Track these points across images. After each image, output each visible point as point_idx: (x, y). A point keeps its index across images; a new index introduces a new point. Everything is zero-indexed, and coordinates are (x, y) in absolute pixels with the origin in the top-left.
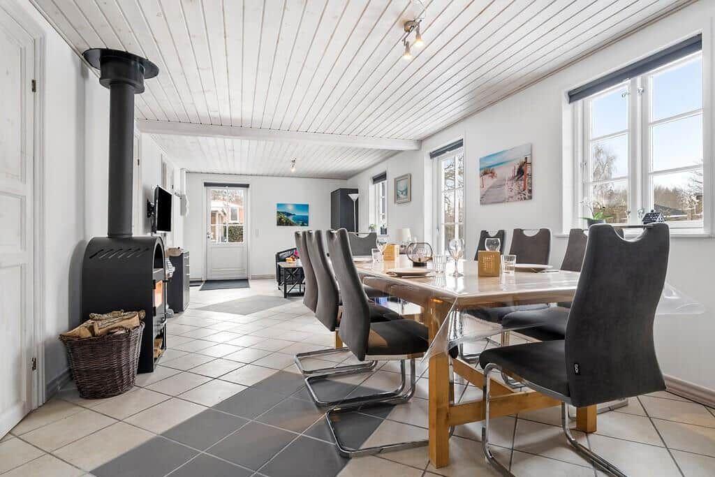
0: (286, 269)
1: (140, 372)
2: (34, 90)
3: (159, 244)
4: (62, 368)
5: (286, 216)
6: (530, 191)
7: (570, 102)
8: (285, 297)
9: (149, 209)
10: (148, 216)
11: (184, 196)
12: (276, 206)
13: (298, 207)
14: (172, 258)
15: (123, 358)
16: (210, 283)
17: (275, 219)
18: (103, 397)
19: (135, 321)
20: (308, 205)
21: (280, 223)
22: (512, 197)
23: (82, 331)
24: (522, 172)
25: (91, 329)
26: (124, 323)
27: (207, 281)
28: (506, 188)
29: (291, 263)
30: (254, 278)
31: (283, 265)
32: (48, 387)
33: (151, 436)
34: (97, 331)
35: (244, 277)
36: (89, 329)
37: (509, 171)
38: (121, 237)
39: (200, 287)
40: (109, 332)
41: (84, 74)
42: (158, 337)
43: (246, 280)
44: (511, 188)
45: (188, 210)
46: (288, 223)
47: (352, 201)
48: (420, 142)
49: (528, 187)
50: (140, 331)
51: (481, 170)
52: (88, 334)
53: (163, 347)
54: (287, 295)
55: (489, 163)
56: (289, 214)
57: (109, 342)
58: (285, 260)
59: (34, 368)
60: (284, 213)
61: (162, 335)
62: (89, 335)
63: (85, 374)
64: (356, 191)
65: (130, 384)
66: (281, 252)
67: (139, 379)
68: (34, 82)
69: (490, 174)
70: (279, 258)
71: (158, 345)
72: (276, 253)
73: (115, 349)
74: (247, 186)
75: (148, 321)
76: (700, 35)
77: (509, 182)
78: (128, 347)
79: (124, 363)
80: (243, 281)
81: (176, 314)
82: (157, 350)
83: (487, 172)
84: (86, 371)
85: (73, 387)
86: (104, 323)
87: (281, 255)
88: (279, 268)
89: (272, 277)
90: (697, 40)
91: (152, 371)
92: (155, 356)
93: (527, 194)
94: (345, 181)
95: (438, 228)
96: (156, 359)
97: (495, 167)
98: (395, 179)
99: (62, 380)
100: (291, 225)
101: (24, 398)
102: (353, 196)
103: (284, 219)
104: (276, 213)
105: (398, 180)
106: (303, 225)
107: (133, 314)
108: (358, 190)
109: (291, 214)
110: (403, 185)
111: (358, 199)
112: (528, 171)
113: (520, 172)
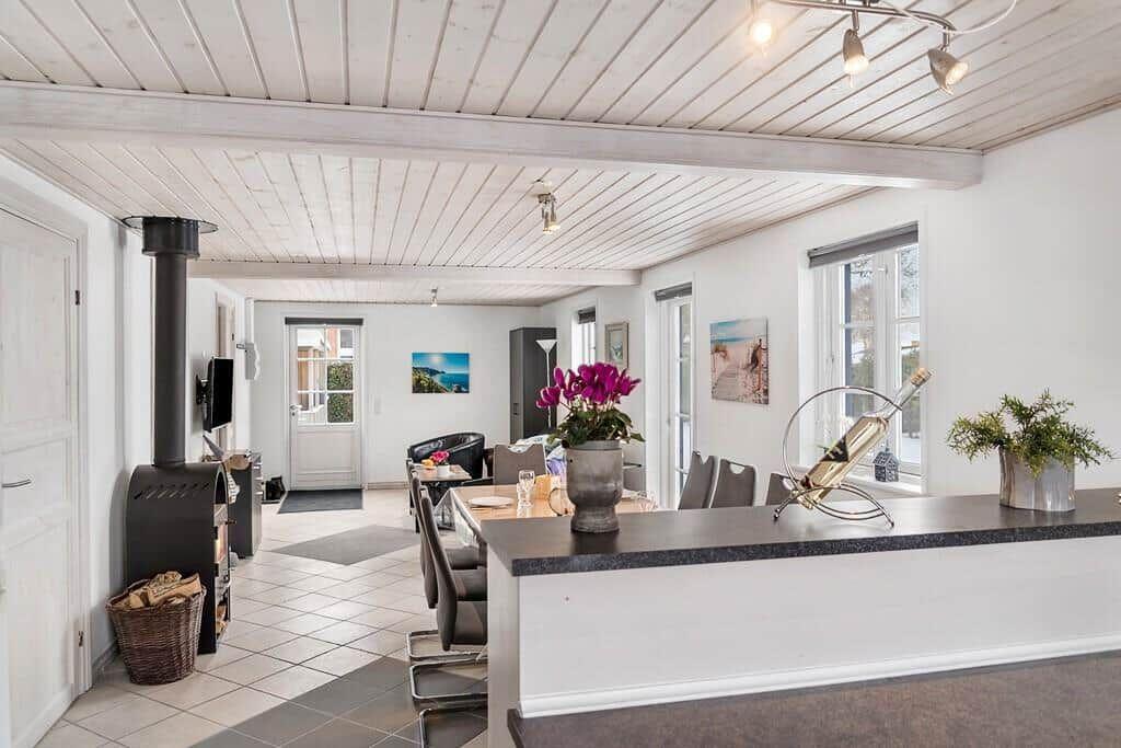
1: (200, 652)
2: (78, 303)
3: (221, 474)
4: (105, 643)
5: (428, 376)
6: (766, 392)
7: (810, 266)
9: (200, 390)
10: (198, 403)
11: (252, 345)
12: (411, 357)
13: (450, 358)
14: (235, 473)
15: (182, 633)
16: (296, 496)
17: (408, 380)
18: (159, 683)
19: (196, 586)
20: (467, 355)
21: (418, 388)
22: (746, 396)
23: (132, 599)
24: (756, 361)
25: (144, 597)
26: (182, 589)
27: (291, 492)
28: (740, 379)
30: (371, 489)
32: (94, 666)
33: (218, 729)
34: (153, 600)
35: (355, 485)
36: (140, 596)
37: (741, 354)
38: (173, 465)
39: (279, 504)
40: (166, 601)
41: (121, 241)
42: (221, 604)
43: (358, 492)
44: (744, 381)
45: (258, 368)
46: (432, 389)
47: (544, 352)
48: (639, 273)
49: (763, 387)
50: (201, 600)
51: (712, 342)
53: (226, 618)
55: (722, 335)
56: (433, 372)
57: (167, 614)
59: (80, 644)
60: (426, 370)
61: (225, 602)
62: (141, 605)
63: (137, 653)
64: (551, 333)
65: (189, 668)
66: (416, 446)
67: (200, 660)
68: (77, 292)
69: (723, 354)
70: (415, 456)
71: (219, 616)
72: (409, 445)
73: (173, 622)
74: (360, 322)
75: (208, 583)
76: (916, 224)
77: (743, 372)
78: (188, 620)
79: (182, 640)
80: (353, 495)
81: (242, 561)
82: (220, 620)
83: (719, 348)
84: (139, 650)
85: (120, 669)
86: (157, 591)
87: (416, 450)
89: (403, 490)
90: (914, 229)
91: (215, 652)
92: (218, 630)
93: (763, 397)
95: (669, 421)
96: (218, 634)
97: (728, 344)
98: (607, 326)
99: (105, 659)
100: (438, 391)
101: (72, 681)
102: (546, 345)
103: (425, 382)
104: (411, 370)
105: (610, 329)
106: (459, 391)
107: (192, 578)
108: (554, 330)
109: (438, 372)
110: (617, 338)
111: (554, 350)
112: (763, 361)
113: (755, 360)
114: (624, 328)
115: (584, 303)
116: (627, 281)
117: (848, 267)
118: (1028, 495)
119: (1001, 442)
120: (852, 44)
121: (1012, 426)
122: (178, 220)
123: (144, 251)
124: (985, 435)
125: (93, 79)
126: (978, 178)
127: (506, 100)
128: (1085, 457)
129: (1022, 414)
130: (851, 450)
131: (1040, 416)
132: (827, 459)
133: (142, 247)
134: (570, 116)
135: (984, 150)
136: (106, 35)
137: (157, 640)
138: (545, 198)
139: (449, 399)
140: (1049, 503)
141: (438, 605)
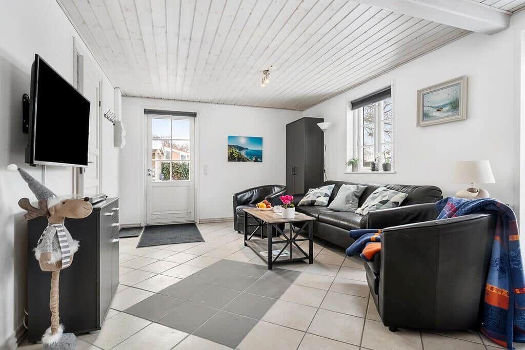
5: (238, 151)
8: (270, 268)
11: (119, 122)
12: (227, 138)
17: (226, 153)
21: (231, 158)
35: (190, 220)
43: (192, 225)
45: (124, 141)
46: (240, 159)
48: (509, 15)
56: (241, 149)
66: (239, 194)
70: (238, 201)
72: (233, 195)
74: (194, 115)
80: (191, 228)
94: (300, 112)
98: (419, 92)
100: (244, 161)
102: (324, 126)
103: (236, 154)
104: (227, 147)
106: (256, 161)
108: (323, 119)
109: (243, 149)
139: (250, 165)
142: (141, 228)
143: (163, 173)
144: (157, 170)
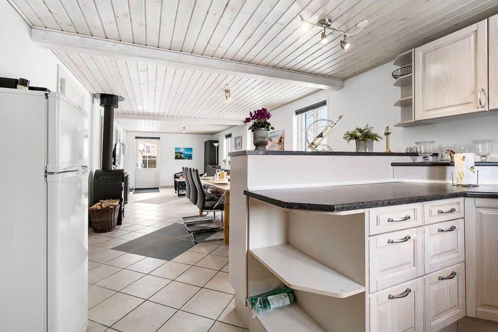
0: (179, 182)
1: (117, 224)
7: (296, 115)
11: (125, 144)
12: (175, 149)
13: (187, 149)
15: (113, 217)
16: (138, 190)
17: (174, 156)
18: (105, 232)
19: (117, 203)
20: (192, 148)
21: (177, 158)
23: (97, 206)
25: (101, 206)
26: (113, 204)
27: (136, 189)
29: (182, 179)
30: (162, 187)
31: (178, 180)
34: (104, 206)
35: (157, 187)
38: (108, 169)
39: (133, 192)
40: (108, 207)
42: (123, 211)
43: (157, 188)
45: (127, 151)
46: (181, 158)
47: (215, 147)
50: (118, 208)
52: (100, 208)
54: (179, 195)
55: (270, 135)
56: (181, 153)
57: (108, 211)
58: (179, 178)
60: (179, 153)
63: (97, 223)
64: (217, 142)
65: (114, 228)
66: (177, 174)
67: (117, 227)
69: (271, 141)
70: (176, 177)
71: (122, 215)
72: (174, 174)
73: (110, 213)
74: (159, 138)
76: (326, 101)
78: (115, 213)
79: (113, 219)
80: (156, 189)
86: (106, 203)
88: (176, 182)
89: (172, 187)
91: (121, 225)
92: (122, 218)
94: (212, 136)
96: (122, 220)
100: (183, 159)
102: (216, 145)
103: (179, 156)
104: (175, 153)
105: (236, 139)
106: (189, 159)
107: (116, 200)
108: (218, 141)
109: (183, 153)
110: (238, 141)
111: (218, 146)
112: (282, 141)
113: (280, 141)
114: (241, 138)
115: (228, 132)
116: (243, 124)
117: (306, 115)
118: (363, 149)
119: (356, 138)
120: (323, 36)
121: (359, 134)
122: (112, 96)
123: (100, 105)
124: (353, 136)
125: (106, 36)
126: (342, 87)
127: (227, 53)
128: (376, 140)
129: (360, 131)
130: (324, 135)
131: (366, 131)
132: (318, 137)
133: (100, 103)
134: (243, 61)
135: (344, 79)
136: (116, 18)
137: (104, 219)
138: (227, 91)
139: (186, 161)
140: (367, 150)
141: (198, 203)
142: (133, 189)
143: (143, 163)
144: (140, 162)
